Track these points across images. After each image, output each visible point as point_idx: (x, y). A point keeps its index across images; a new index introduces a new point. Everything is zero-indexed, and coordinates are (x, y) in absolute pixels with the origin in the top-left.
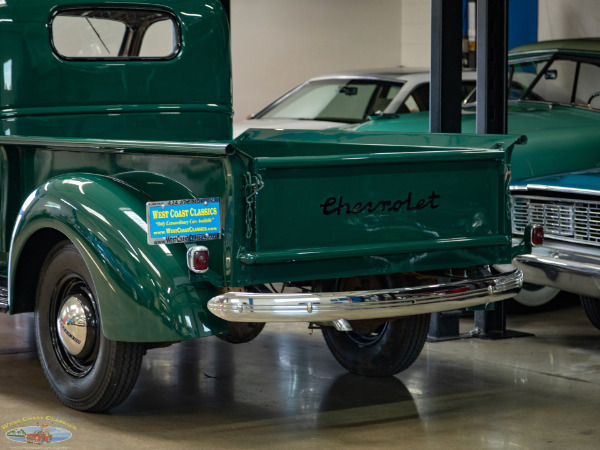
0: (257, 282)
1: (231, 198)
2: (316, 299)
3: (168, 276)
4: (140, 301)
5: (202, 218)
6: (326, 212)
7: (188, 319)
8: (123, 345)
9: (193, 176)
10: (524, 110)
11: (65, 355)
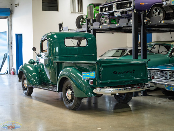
0: (102, 86)
1: (97, 72)
2: (113, 89)
3: (86, 86)
4: (81, 90)
5: (92, 75)
6: (114, 74)
7: (89, 93)
8: (78, 98)
9: (90, 67)
10: (150, 54)
11: (68, 100)
